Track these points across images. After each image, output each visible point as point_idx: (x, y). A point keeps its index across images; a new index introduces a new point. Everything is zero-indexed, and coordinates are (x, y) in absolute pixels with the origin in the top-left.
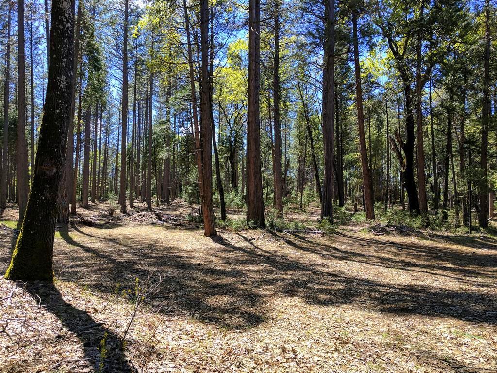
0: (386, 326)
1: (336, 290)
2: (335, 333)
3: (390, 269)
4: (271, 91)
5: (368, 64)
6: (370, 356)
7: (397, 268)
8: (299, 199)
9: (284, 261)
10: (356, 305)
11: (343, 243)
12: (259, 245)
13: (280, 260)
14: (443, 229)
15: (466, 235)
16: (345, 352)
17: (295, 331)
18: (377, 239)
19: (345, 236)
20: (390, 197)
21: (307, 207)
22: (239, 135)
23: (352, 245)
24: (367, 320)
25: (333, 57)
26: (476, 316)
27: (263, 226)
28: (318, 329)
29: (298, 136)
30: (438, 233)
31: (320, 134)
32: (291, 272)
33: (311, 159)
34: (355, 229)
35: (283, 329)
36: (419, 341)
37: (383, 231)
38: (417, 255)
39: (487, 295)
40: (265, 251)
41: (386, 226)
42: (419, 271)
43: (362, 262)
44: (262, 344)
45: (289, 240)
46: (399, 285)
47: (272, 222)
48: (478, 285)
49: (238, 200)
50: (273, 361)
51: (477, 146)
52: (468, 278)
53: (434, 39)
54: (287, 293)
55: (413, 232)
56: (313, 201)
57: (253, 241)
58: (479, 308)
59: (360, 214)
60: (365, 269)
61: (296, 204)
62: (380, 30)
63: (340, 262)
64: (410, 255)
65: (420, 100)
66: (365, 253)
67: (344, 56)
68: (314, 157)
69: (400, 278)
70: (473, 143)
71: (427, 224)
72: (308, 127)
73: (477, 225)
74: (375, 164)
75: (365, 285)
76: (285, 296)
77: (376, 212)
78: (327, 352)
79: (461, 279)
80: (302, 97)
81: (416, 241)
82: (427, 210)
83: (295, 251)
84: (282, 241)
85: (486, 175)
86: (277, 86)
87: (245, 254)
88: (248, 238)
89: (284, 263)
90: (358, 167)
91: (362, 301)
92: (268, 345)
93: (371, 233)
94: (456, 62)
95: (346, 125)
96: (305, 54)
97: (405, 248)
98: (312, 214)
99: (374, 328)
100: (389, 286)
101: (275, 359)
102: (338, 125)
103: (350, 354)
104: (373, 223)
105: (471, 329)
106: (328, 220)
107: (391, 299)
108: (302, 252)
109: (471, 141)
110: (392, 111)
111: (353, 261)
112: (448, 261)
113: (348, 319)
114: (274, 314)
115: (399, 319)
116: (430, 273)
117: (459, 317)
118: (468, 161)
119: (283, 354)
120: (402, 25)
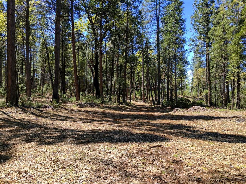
0: (78, 150)
1: (56, 136)
2: (52, 158)
3: (84, 123)
4: (24, 29)
5: (78, 24)
6: (68, 166)
7: (88, 123)
8: (41, 90)
9: (29, 124)
10: (65, 142)
11: (63, 112)
12: (13, 116)
13: (26, 123)
14: (109, 104)
15: (118, 106)
16: (55, 167)
17: (28, 161)
18: (80, 110)
19: (65, 109)
20: (88, 90)
21: (46, 95)
22: (3, 52)
23: (67, 113)
24: (69, 149)
25: (60, 17)
26: (115, 140)
27: (17, 105)
28: (43, 157)
29: (41, 56)
30: (107, 106)
31: (53, 56)
32: (32, 130)
33: (48, 69)
34: (70, 105)
35: (21, 161)
36: (91, 155)
37: (84, 106)
38: (97, 116)
39: (121, 130)
40: (17, 119)
41: (85, 103)
42: (97, 123)
43: (71, 121)
44: (6, 172)
45: (33, 113)
46: (87, 130)
47: (23, 103)
48: (119, 127)
49: (2, 90)
50: (12, 180)
51: (123, 69)
52: (116, 124)
53: (107, 19)
54: (28, 141)
55: (97, 105)
56: (49, 91)
57: (10, 114)
58: (117, 136)
59: (73, 98)
60: (73, 124)
61: (39, 93)
62: (84, 9)
63: (60, 122)
64: (94, 116)
65: (101, 45)
66: (74, 116)
67: (66, 18)
68: (50, 68)
69: (88, 127)
70: (122, 67)
71: (103, 102)
72: (47, 52)
73: (122, 102)
74: (81, 74)
75: (71, 132)
76: (26, 143)
77: (81, 97)
78: (46, 169)
79: (113, 125)
80: (43, 36)
81: (98, 110)
82: (103, 96)
83: (36, 118)
84: (28, 113)
85: (126, 81)
86: (28, 26)
87: (3, 122)
88: (6, 112)
89: (28, 125)
90: (73, 75)
91: (68, 140)
92: (10, 172)
93: (78, 107)
94: (116, 31)
95: (67, 53)
96: (45, 12)
97: (92, 113)
98: (48, 98)
99: (72, 152)
100: (82, 131)
101: (13, 179)
102: (63, 53)
103: (58, 167)
104: (79, 102)
105: (113, 146)
106: (56, 101)
107: (82, 137)
108: (40, 118)
109: (121, 66)
110: (90, 49)
111: (67, 121)
112: (109, 118)
113: (60, 150)
114: (17, 154)
115: (84, 146)
116: (101, 123)
117: (109, 141)
118: (120, 75)
119: (19, 175)
120: (94, 9)
